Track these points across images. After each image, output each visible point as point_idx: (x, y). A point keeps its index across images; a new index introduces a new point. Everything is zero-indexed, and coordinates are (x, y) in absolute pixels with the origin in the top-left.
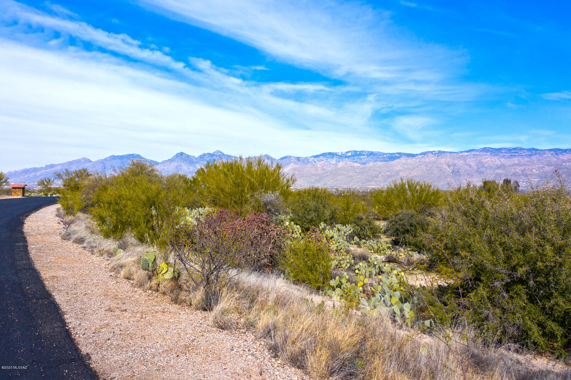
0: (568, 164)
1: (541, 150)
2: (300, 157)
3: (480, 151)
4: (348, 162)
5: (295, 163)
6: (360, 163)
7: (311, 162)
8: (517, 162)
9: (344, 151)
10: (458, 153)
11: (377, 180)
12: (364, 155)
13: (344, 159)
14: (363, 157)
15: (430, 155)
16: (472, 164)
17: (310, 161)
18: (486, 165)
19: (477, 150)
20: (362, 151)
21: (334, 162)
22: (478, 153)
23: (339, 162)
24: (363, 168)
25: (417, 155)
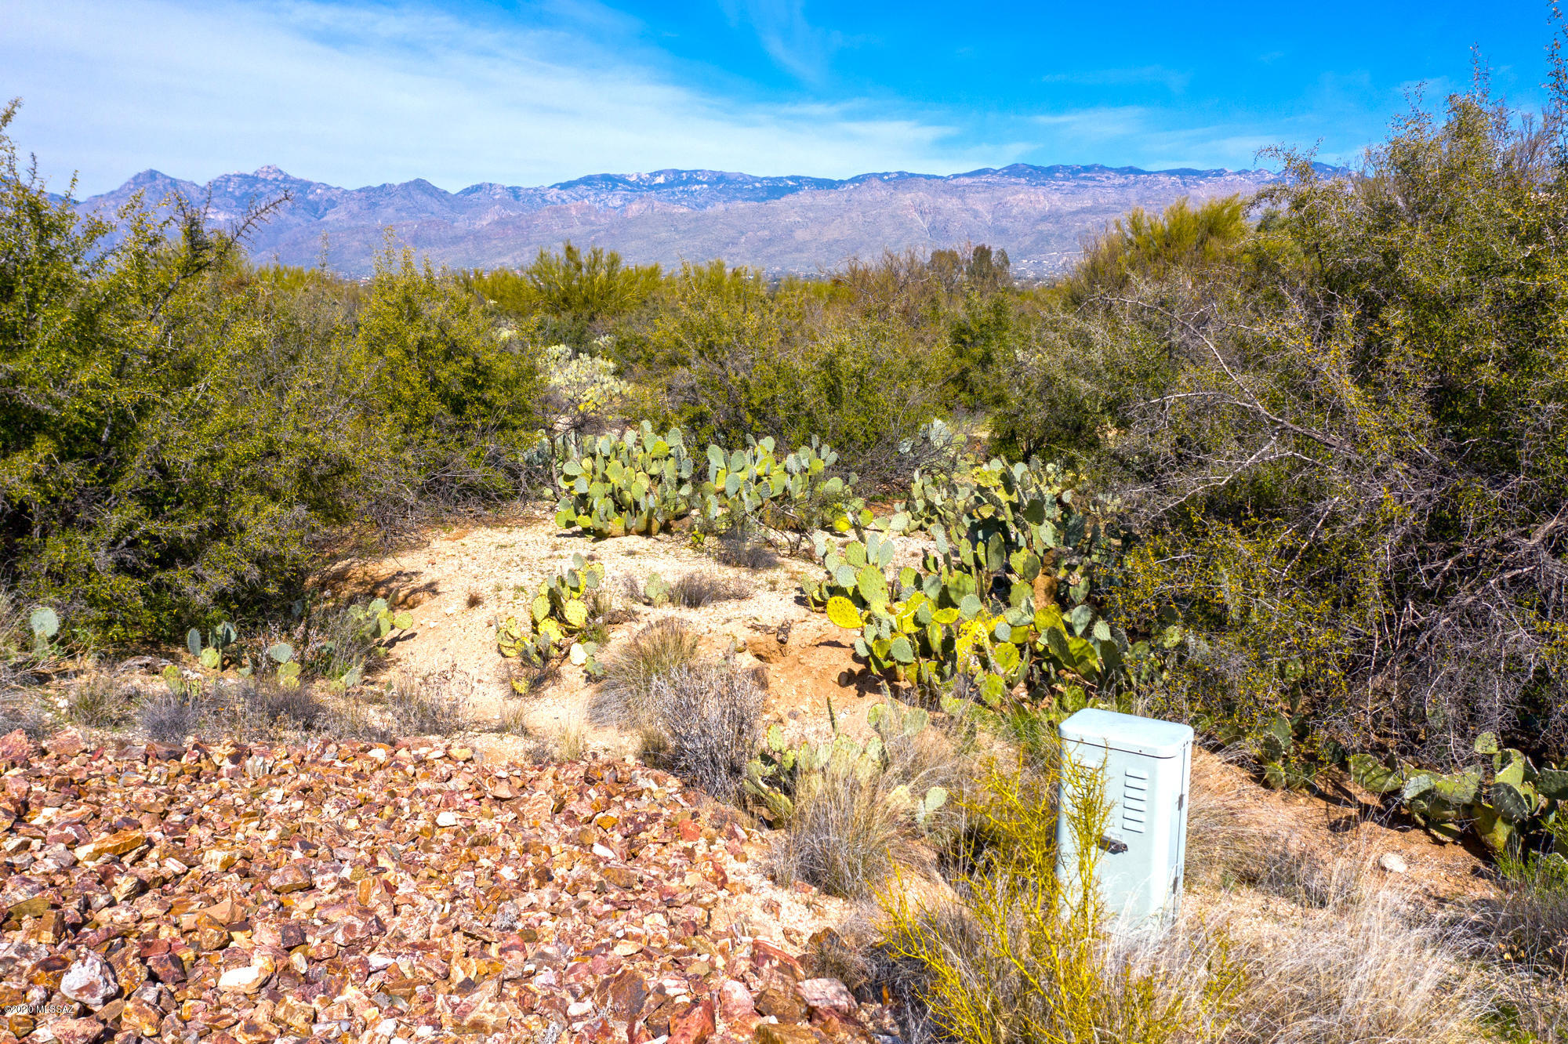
1: (1149, 173)
2: (520, 188)
3: (1003, 175)
4: (656, 203)
5: (504, 204)
6: (688, 206)
7: (553, 203)
8: (1089, 203)
9: (645, 170)
10: (947, 178)
11: (734, 250)
12: (702, 183)
13: (646, 194)
14: (697, 187)
15: (876, 183)
16: (980, 207)
17: (548, 198)
18: (1015, 211)
19: (996, 172)
20: (695, 172)
21: (618, 203)
22: (995, 179)
23: (630, 201)
24: (697, 219)
25: (842, 182)
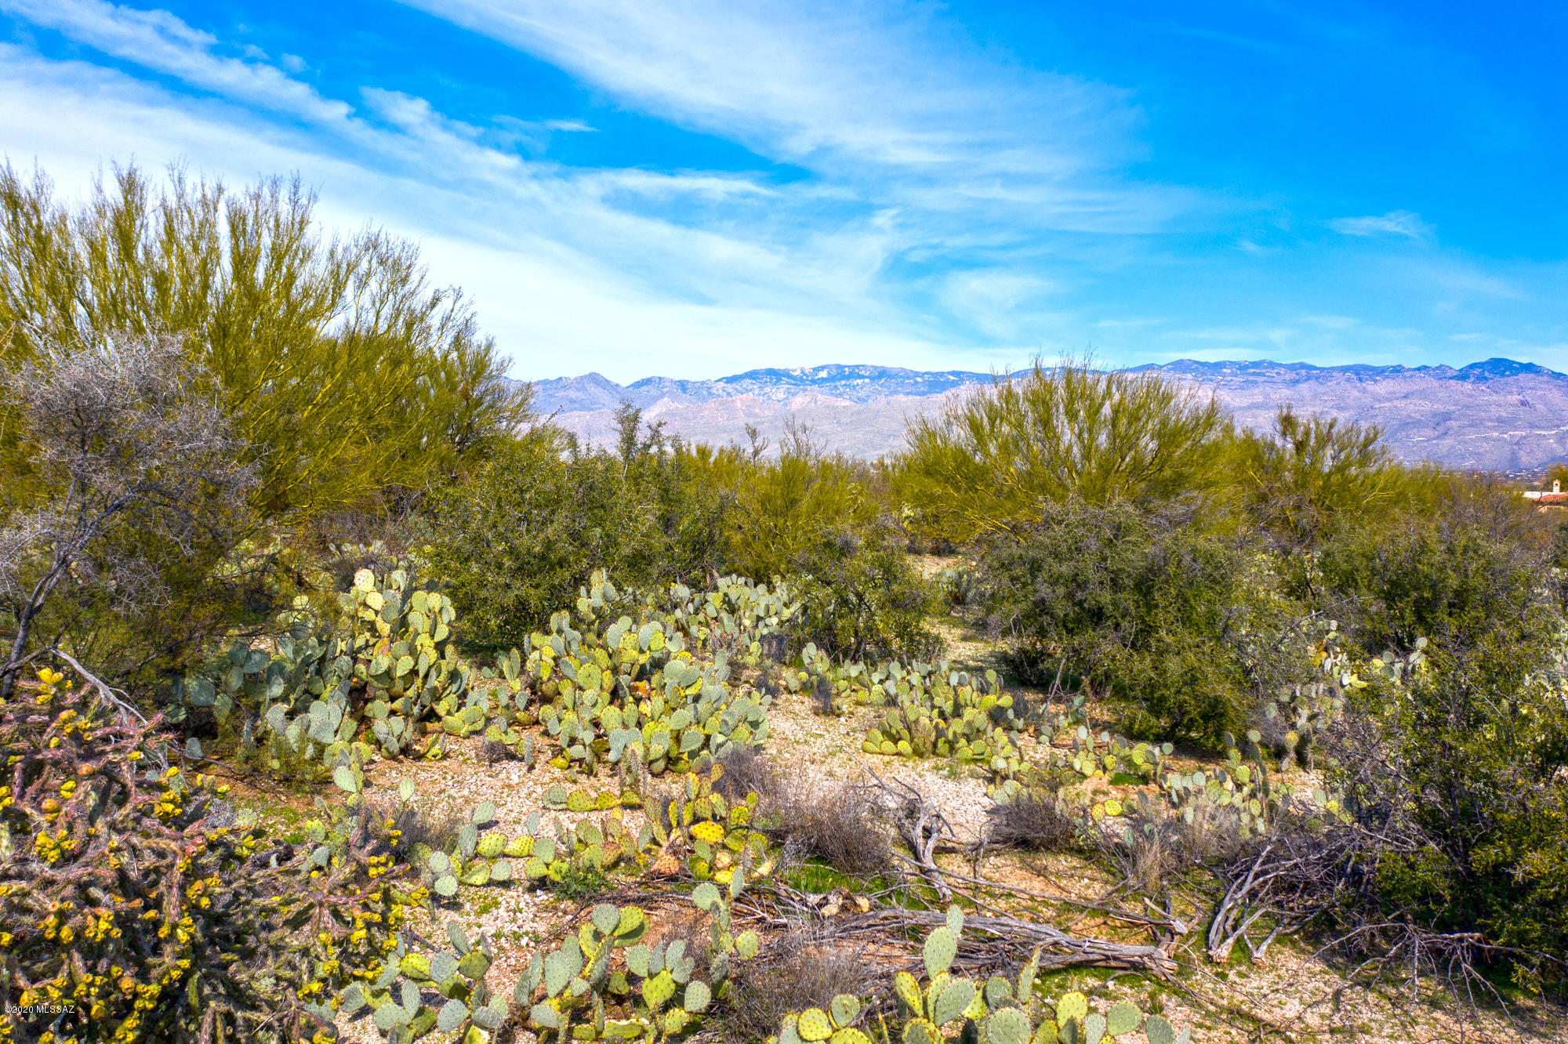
0: (1387, 404)
1: (1322, 369)
2: (687, 382)
3: (1169, 370)
4: (819, 396)
5: (673, 398)
6: (850, 399)
7: (719, 396)
8: (1260, 399)
9: (809, 365)
12: (863, 377)
13: (809, 388)
14: (859, 381)
17: (714, 391)
19: (1161, 367)
20: (858, 367)
21: (782, 396)
22: (1161, 374)
23: (794, 395)
24: (859, 413)
25: (1003, 377)
